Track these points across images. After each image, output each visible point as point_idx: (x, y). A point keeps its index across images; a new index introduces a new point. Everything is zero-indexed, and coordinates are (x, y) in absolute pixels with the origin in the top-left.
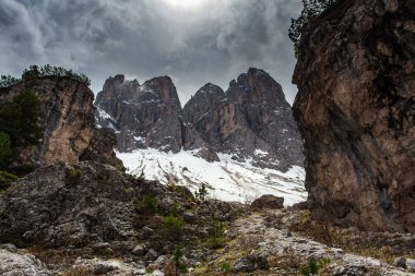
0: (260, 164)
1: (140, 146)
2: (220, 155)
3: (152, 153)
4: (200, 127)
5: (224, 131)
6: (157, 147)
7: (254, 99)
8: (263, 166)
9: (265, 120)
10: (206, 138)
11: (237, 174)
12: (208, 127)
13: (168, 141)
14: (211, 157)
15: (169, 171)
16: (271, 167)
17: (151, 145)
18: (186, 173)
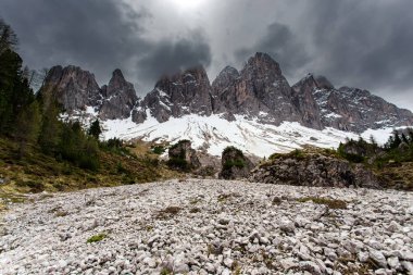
0: (262, 121)
1: (186, 113)
2: (236, 116)
3: (194, 117)
4: (223, 97)
5: (239, 99)
6: (197, 112)
7: (260, 76)
8: (264, 123)
9: (267, 90)
10: (227, 106)
11: (246, 131)
12: (229, 97)
13: (203, 108)
14: (230, 118)
15: (205, 130)
16: (269, 123)
17: (193, 112)
18: (215, 132)
